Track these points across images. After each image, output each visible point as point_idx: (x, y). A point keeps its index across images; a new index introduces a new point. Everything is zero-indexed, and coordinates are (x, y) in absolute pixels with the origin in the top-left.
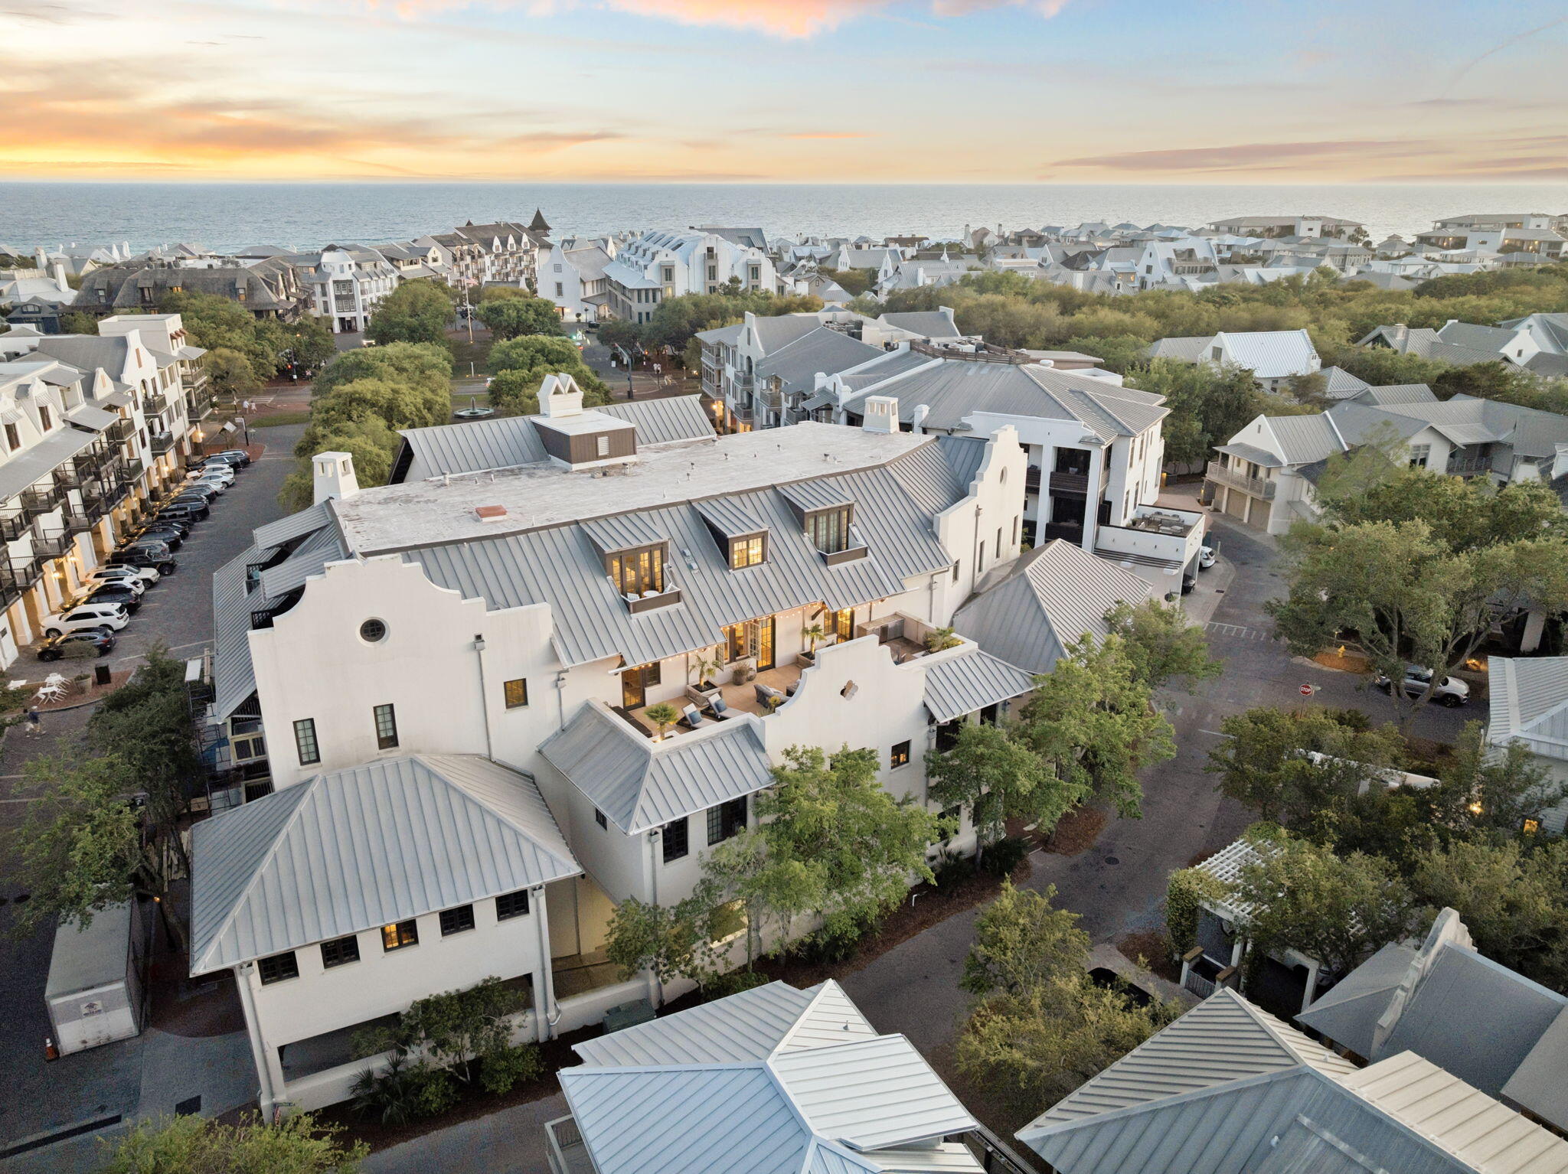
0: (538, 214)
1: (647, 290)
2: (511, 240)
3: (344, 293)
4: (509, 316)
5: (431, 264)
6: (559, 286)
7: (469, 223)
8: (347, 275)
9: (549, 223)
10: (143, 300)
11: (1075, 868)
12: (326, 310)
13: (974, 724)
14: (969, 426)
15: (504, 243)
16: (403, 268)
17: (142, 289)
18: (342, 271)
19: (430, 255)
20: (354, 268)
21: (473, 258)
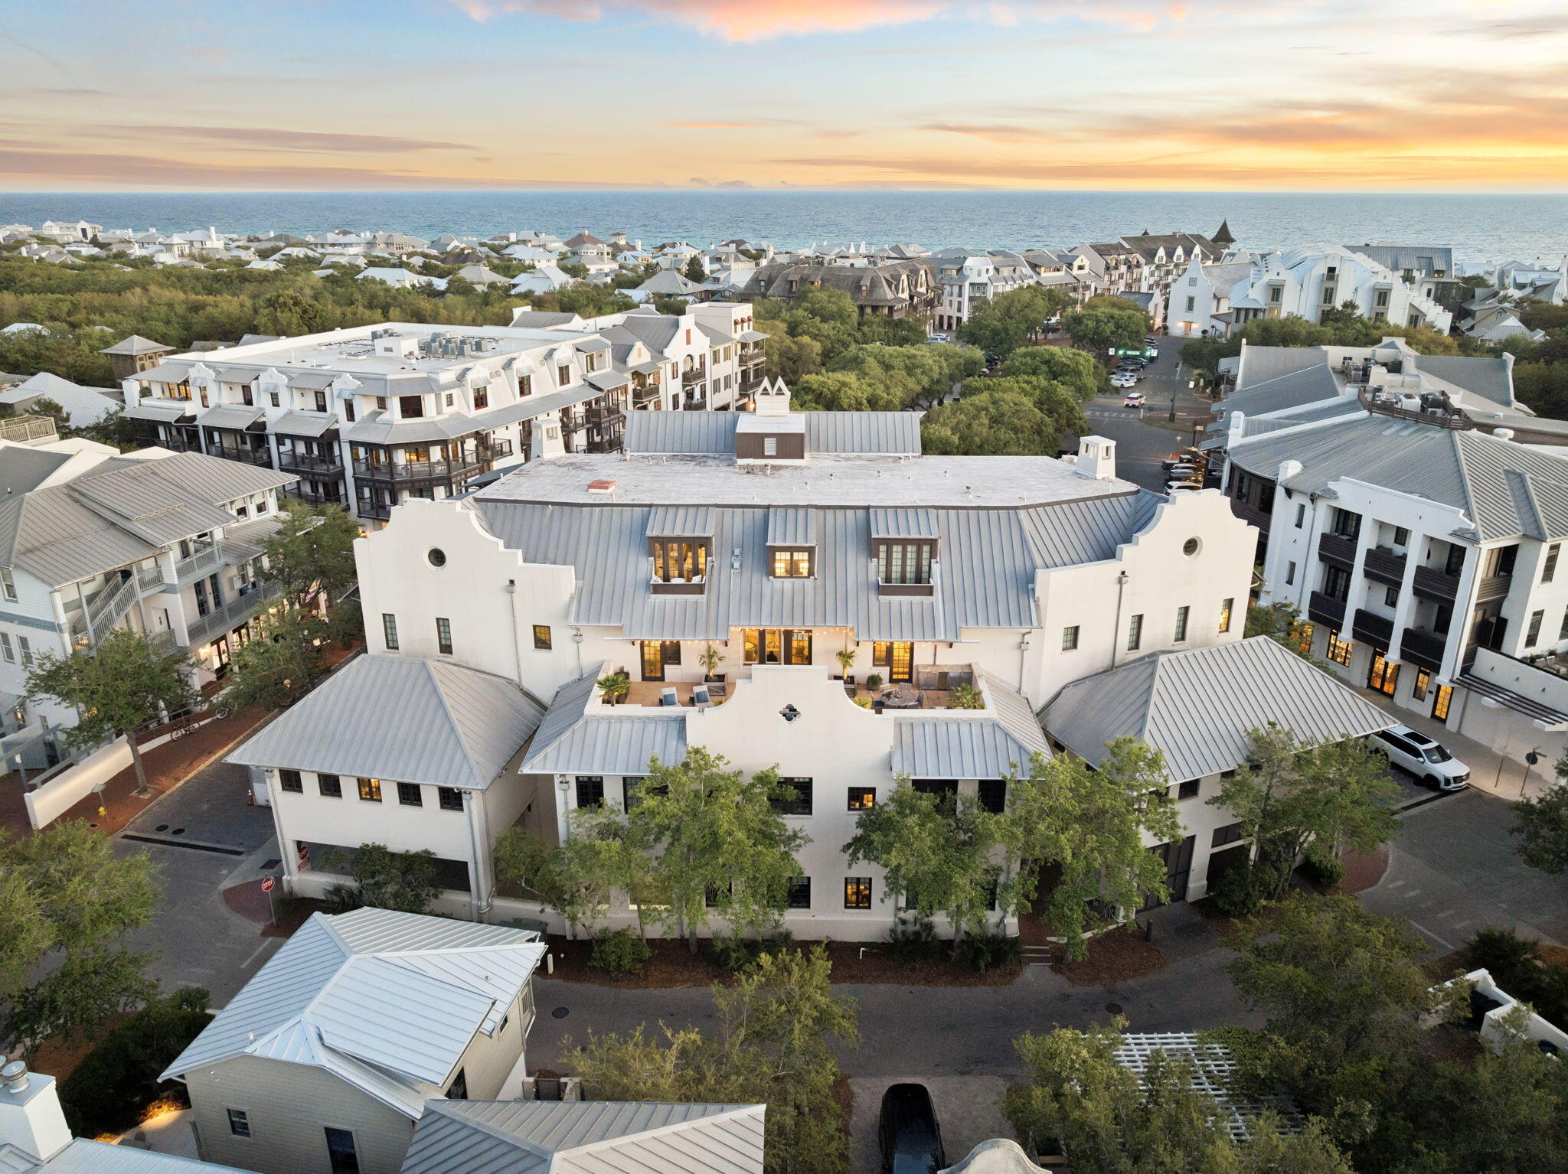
0: (1225, 225)
1: (1247, 310)
2: (1180, 251)
3: (977, 295)
4: (1087, 326)
5: (1075, 272)
6: (1191, 300)
7: (1146, 233)
8: (984, 279)
9: (1233, 235)
10: (790, 291)
11: (1065, 997)
12: (959, 310)
13: (968, 792)
14: (1335, 493)
15: (1170, 254)
16: (1043, 275)
17: (792, 282)
18: (979, 275)
19: (1076, 264)
20: (992, 272)
21: (1129, 267)
